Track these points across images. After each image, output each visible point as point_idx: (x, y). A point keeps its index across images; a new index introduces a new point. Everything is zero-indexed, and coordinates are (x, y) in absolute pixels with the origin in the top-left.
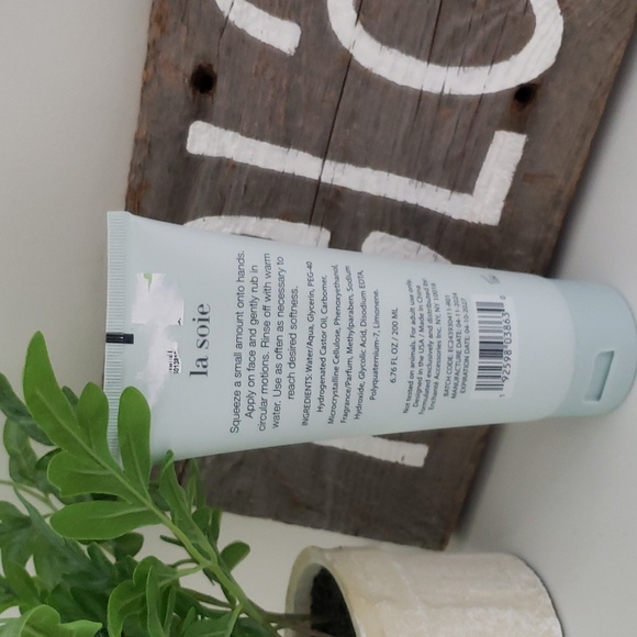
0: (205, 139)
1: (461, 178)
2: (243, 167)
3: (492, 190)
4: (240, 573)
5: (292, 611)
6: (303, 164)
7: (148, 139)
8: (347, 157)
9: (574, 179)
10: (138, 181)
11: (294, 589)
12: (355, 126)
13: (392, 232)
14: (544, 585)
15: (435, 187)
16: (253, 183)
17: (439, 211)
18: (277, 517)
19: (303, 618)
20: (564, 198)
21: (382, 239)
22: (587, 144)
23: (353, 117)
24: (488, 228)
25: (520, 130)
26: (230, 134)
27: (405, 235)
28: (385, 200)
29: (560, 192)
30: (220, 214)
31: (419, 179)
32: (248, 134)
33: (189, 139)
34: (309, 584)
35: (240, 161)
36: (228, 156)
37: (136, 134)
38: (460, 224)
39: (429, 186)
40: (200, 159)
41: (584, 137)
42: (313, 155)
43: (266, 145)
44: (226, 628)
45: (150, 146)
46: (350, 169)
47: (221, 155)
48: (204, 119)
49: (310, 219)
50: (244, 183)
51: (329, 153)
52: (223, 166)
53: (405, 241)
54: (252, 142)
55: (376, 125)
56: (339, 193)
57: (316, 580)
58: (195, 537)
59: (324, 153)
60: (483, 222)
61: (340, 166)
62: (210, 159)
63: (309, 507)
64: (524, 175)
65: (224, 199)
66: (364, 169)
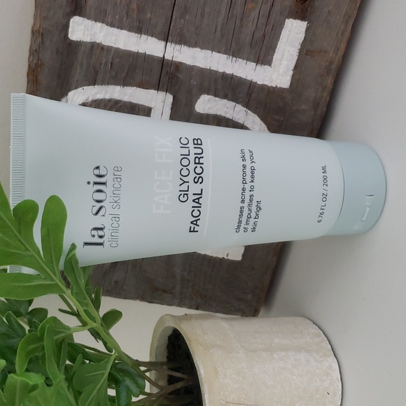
0: (82, 30)
1: (263, 55)
2: (109, 49)
3: (285, 62)
4: (116, 331)
5: (154, 360)
6: (151, 46)
7: (41, 31)
8: (182, 40)
9: (341, 53)
10: (35, 61)
11: (155, 345)
12: (187, 17)
13: (216, 95)
14: (326, 336)
15: (245, 61)
16: (117, 60)
17: (248, 78)
18: (143, 299)
19: (162, 364)
20: (334, 67)
21: (209, 100)
22: (350, 28)
23: (186, 10)
24: (282, 90)
25: (303, 19)
26: (99, 24)
27: (225, 97)
28: (210, 70)
29: (331, 63)
30: (94, 85)
31: (233, 56)
32: (112, 25)
33: (70, 30)
34: (165, 341)
35: (107, 45)
36: (98, 41)
37: (33, 27)
38: (263, 88)
39: (240, 60)
40: (78, 44)
41: (347, 22)
42: (159, 39)
43: (125, 32)
44: (105, 369)
45: (42, 35)
46: (185, 49)
47: (93, 41)
48: (80, 15)
49: (158, 88)
50: (110, 60)
51: (170, 38)
52: (95, 48)
53: (225, 101)
54: (115, 30)
55: (203, 15)
56: (178, 66)
57: (170, 338)
58: (87, 305)
59: (166, 38)
60: (279, 86)
61: (178, 47)
62: (86, 43)
63: (164, 291)
64: (306, 51)
65: (96, 73)
66: (194, 49)
